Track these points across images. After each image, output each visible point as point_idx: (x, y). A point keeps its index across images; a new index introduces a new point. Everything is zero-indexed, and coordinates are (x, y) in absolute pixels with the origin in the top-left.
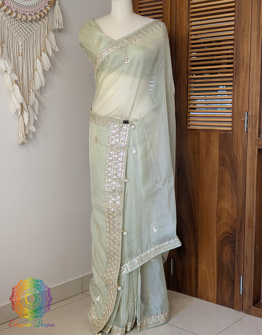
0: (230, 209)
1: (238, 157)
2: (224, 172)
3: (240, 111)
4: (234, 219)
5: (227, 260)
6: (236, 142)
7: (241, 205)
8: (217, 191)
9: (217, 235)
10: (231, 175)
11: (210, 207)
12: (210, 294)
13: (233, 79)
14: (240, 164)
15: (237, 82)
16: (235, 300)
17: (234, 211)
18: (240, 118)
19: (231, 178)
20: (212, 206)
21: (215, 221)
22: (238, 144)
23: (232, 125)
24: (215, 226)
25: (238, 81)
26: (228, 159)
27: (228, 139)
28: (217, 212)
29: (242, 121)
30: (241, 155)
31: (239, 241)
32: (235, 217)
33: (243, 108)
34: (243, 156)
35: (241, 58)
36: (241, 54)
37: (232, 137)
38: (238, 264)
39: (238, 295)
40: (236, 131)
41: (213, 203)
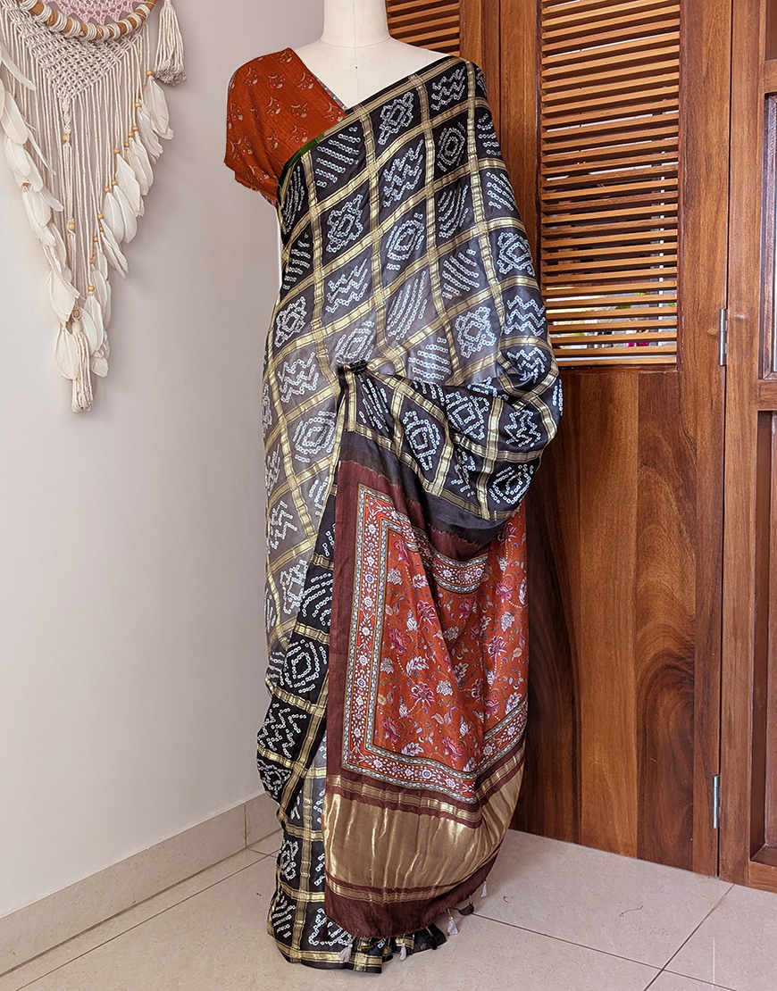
0: (677, 586)
1: (699, 438)
2: (656, 483)
3: (700, 308)
4: (690, 616)
5: (669, 733)
6: (691, 398)
7: (708, 573)
8: (634, 539)
9: (636, 663)
10: (676, 490)
11: (614, 586)
12: (617, 832)
13: (679, 219)
14: (706, 457)
15: (690, 225)
16: (695, 844)
17: (689, 594)
18: (703, 327)
19: (678, 499)
20: (620, 583)
21: (630, 625)
22: (696, 401)
23: (678, 348)
24: (630, 639)
25: (694, 224)
26: (666, 448)
27: (666, 390)
28: (636, 597)
29: (710, 336)
30: (708, 430)
31: (704, 677)
32: (692, 609)
33: (711, 299)
34: (713, 435)
35: (702, 158)
36: (702, 146)
37: (677, 384)
38: (701, 742)
39: (705, 831)
40: (689, 365)
41: (624, 573)
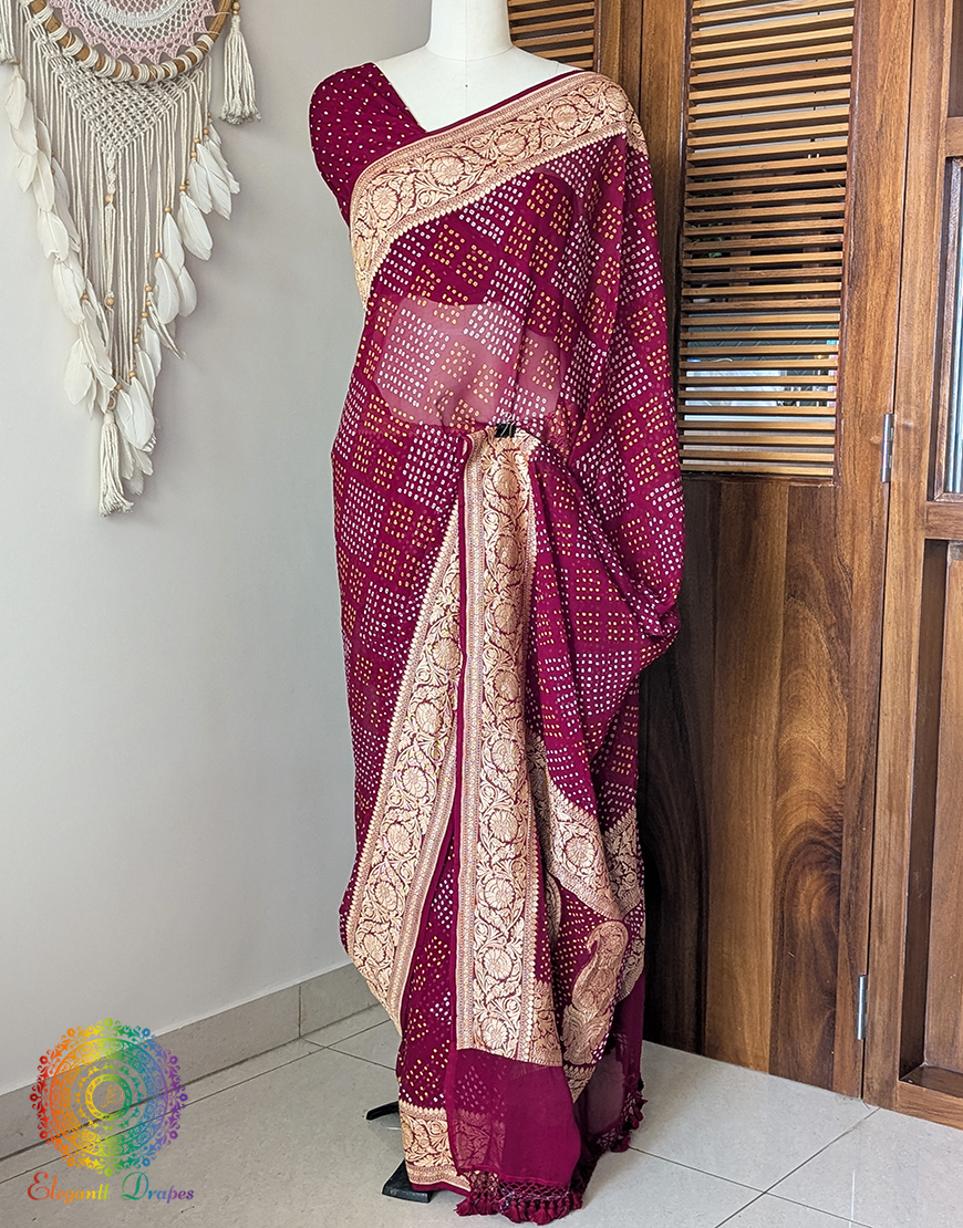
0: (825, 745)
1: (856, 567)
2: (805, 619)
3: (863, 410)
4: (839, 782)
5: (810, 922)
6: (848, 518)
7: (862, 732)
8: (777, 686)
9: (775, 836)
10: (828, 630)
11: (752, 740)
12: (747, 1041)
13: (843, 301)
14: (863, 592)
15: (855, 310)
16: (837, 1059)
17: (838, 755)
18: (865, 435)
19: (829, 640)
20: (759, 738)
21: (770, 789)
22: (854, 522)
23: (835, 459)
24: (769, 806)
25: (859, 309)
26: (818, 577)
27: (820, 508)
28: (778, 756)
29: (872, 444)
30: (867, 559)
31: (853, 858)
32: (841, 773)
33: (875, 400)
34: (872, 566)
35: (871, 229)
36: (871, 215)
37: (833, 500)
38: (847, 935)
39: (848, 1043)
40: (847, 477)
41: (764, 726)
